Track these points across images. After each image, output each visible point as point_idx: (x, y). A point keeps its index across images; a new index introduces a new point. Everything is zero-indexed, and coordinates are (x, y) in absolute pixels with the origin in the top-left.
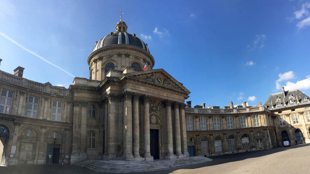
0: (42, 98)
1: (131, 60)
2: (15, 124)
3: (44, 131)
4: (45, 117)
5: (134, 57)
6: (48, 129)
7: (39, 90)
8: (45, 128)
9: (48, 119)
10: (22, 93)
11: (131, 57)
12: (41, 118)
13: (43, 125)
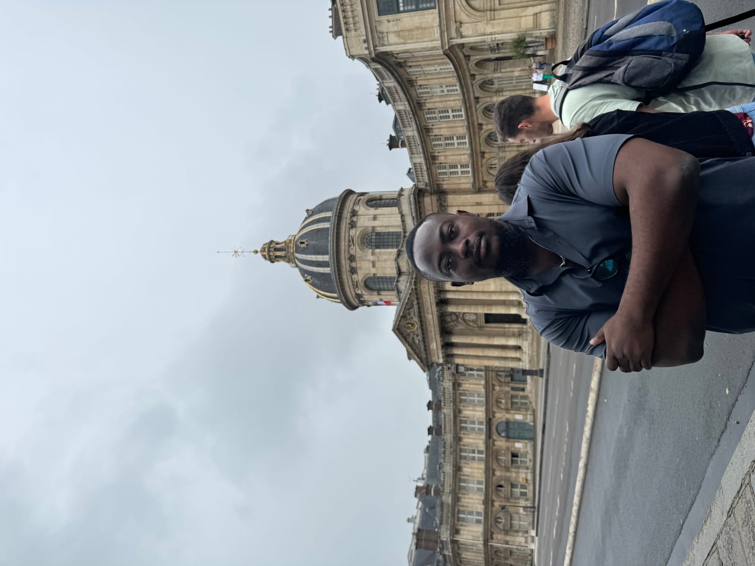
0: (460, 390)
1: (364, 293)
2: (494, 416)
3: (497, 388)
4: (481, 387)
5: (357, 289)
6: (494, 382)
7: (450, 393)
8: (494, 385)
9: (483, 382)
10: (460, 411)
11: (359, 292)
12: (483, 390)
13: (491, 389)
